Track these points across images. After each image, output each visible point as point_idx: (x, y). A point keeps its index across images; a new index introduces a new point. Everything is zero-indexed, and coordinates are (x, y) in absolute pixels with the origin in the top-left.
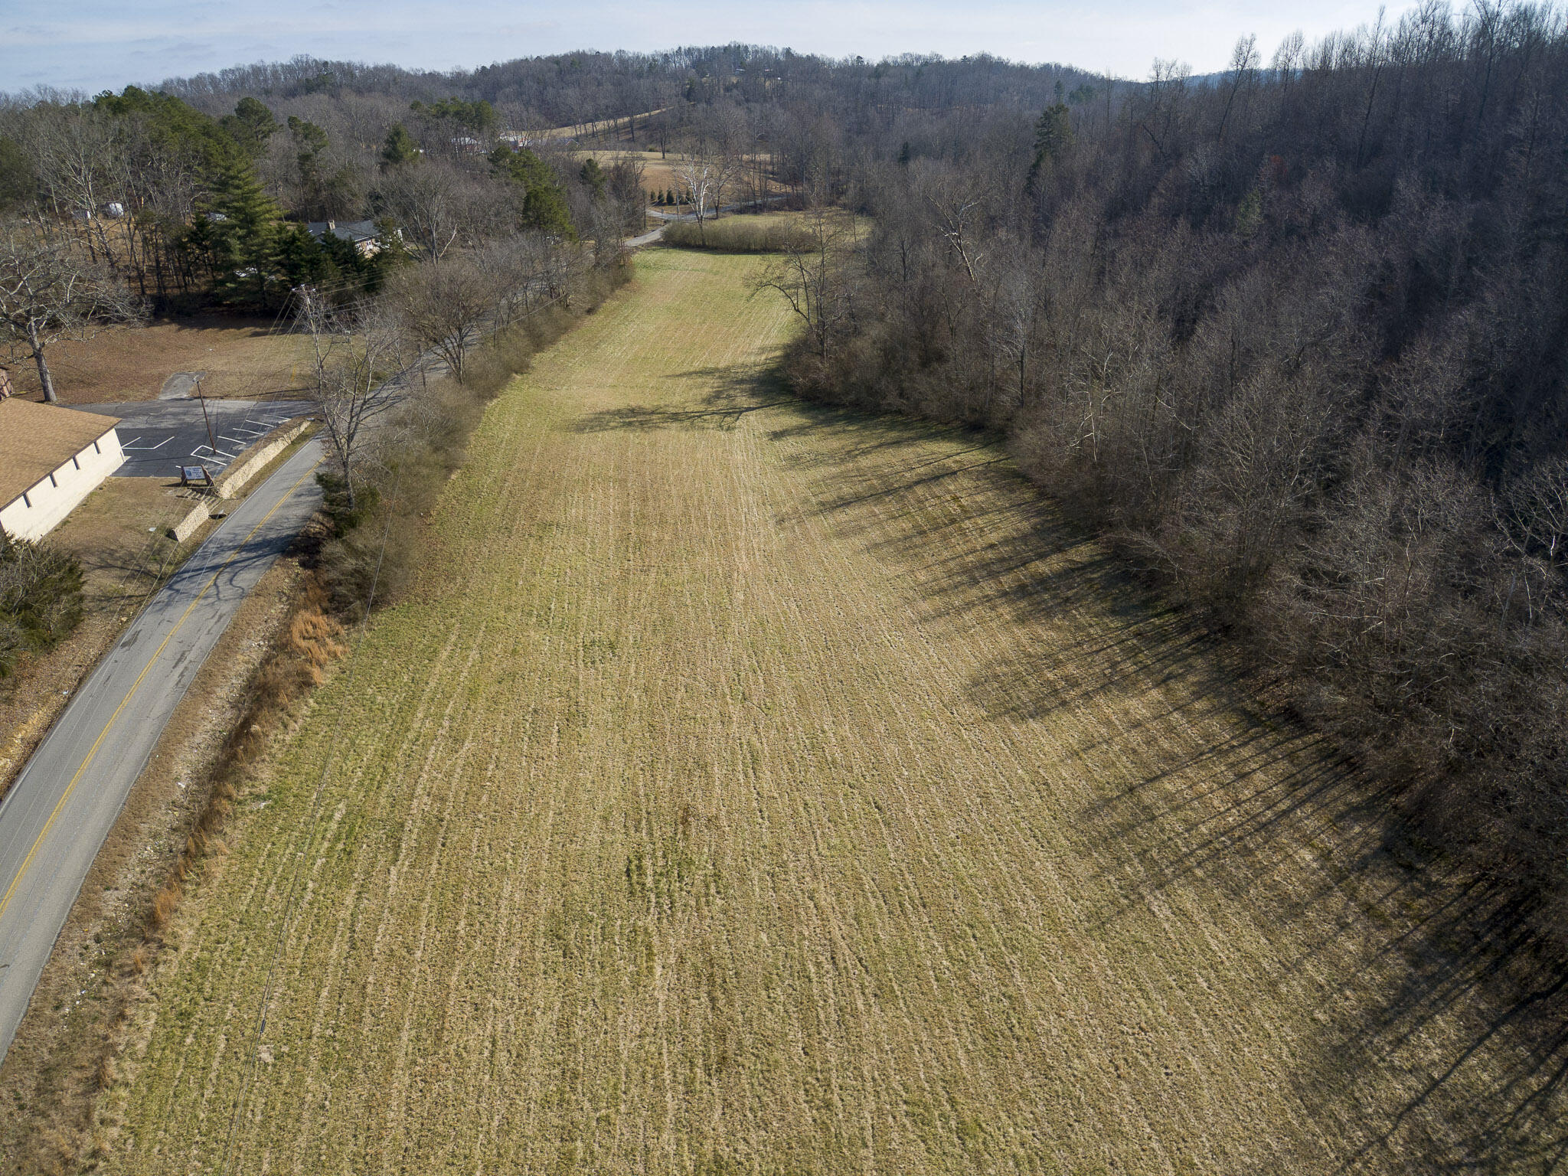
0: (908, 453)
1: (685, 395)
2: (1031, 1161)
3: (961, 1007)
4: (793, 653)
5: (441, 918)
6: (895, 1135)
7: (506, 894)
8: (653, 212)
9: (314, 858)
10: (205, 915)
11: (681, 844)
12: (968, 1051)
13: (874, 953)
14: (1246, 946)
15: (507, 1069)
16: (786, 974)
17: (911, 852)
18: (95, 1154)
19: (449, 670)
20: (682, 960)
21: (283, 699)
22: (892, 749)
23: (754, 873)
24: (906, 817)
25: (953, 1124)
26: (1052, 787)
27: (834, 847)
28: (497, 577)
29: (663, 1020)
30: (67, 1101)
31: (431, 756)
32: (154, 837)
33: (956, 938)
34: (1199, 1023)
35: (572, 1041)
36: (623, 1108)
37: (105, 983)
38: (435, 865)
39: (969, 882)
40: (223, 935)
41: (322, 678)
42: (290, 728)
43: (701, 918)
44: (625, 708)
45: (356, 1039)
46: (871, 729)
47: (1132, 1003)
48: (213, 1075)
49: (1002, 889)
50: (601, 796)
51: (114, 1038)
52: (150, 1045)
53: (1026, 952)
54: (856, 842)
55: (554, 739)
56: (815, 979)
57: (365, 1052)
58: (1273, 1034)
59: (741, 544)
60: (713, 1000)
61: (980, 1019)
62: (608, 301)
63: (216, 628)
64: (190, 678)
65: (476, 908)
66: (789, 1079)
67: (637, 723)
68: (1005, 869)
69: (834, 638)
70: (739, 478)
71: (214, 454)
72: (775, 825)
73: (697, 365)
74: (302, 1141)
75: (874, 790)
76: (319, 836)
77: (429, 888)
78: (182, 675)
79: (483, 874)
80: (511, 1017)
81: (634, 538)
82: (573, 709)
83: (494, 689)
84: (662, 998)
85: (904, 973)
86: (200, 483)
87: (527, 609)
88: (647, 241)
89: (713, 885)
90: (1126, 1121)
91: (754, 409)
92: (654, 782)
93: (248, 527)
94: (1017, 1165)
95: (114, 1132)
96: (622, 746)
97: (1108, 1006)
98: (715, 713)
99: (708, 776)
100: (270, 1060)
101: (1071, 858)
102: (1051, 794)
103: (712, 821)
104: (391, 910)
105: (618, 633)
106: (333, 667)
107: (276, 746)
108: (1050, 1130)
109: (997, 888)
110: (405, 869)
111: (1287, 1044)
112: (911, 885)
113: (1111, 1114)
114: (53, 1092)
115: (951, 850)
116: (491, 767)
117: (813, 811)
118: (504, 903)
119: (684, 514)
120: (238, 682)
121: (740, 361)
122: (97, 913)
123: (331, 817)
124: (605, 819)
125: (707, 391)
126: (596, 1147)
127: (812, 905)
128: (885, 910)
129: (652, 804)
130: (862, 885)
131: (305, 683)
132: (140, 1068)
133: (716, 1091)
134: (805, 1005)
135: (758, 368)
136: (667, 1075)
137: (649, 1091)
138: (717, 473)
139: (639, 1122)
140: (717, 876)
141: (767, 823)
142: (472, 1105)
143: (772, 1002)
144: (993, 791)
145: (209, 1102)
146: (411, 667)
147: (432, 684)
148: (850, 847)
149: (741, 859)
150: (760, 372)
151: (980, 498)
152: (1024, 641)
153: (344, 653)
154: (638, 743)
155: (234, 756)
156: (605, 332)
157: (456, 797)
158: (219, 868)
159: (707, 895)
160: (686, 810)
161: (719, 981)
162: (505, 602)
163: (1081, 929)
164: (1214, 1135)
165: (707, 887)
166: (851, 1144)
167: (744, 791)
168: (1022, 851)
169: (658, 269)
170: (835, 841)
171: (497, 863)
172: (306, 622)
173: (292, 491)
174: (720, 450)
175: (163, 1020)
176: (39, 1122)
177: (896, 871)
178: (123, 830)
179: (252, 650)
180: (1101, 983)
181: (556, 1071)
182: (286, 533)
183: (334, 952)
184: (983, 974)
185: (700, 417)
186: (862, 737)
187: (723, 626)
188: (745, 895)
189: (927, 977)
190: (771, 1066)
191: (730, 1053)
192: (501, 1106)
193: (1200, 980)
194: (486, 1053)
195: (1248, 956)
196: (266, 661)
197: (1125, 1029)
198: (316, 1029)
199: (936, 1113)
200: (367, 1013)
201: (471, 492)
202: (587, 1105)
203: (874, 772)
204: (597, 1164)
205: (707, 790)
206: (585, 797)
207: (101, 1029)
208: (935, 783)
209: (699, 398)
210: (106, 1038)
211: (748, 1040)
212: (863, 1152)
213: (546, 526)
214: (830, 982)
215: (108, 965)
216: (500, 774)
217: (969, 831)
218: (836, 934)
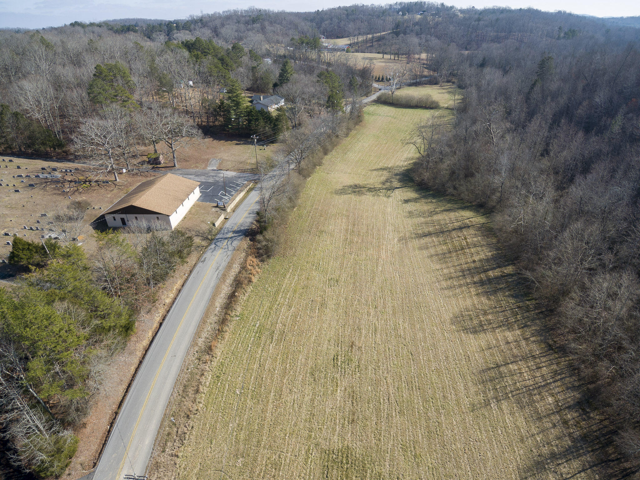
0: (453, 215)
1: (375, 180)
2: (433, 469)
3: (423, 422)
4: (394, 293)
5: (282, 363)
6: (396, 453)
7: (300, 359)
8: (375, 85)
9: (251, 337)
10: (223, 349)
11: (350, 354)
12: (422, 435)
13: (401, 400)
14: (518, 424)
15: (297, 409)
16: (374, 400)
17: (419, 371)
18: (197, 410)
19: (289, 282)
20: (346, 389)
21: (244, 286)
22: (420, 335)
23: (370, 368)
24: (420, 359)
25: (413, 454)
26: (470, 358)
27: (395, 364)
28: (305, 250)
29: (338, 405)
30: (190, 395)
31: (282, 311)
32: (211, 324)
33: (427, 401)
34: (494, 443)
35: (314, 405)
36: (325, 427)
37: (199, 364)
38: (282, 346)
39: (435, 385)
40: (227, 356)
41: (255, 280)
42: (245, 295)
43: (353, 378)
44: (339, 304)
45: (260, 392)
46: (415, 326)
47: (476, 433)
48: (225, 395)
49: (445, 389)
50: (329, 333)
51: (201, 380)
52: (210, 383)
53: (447, 410)
54: (402, 364)
55: (317, 312)
56: (382, 404)
57: (262, 396)
58: (516, 451)
59: (384, 247)
60: (353, 403)
61: (428, 427)
62: (353, 131)
63: (227, 260)
64: (220, 276)
65: (292, 361)
66: (370, 430)
67: (341, 310)
68: (447, 383)
69: (409, 290)
70: (388, 218)
71: (225, 195)
72: (378, 354)
73: (381, 165)
74: (246, 416)
75: (411, 348)
76: (252, 331)
77: (280, 352)
78: (218, 274)
79: (294, 351)
80: (299, 395)
81: (349, 240)
82: (323, 302)
83: (301, 291)
84: (339, 399)
85: (409, 408)
86: (222, 207)
87: (313, 263)
88: (371, 100)
89: (357, 369)
90: (463, 465)
91: (399, 188)
92: (344, 331)
93: (236, 224)
94: (429, 469)
95: (201, 405)
96: (336, 317)
97: (468, 432)
98: (366, 311)
99: (361, 333)
100: (239, 394)
101: (470, 384)
102: (469, 361)
103: (360, 348)
104: (270, 357)
105: (339, 276)
106: (257, 276)
107: (242, 300)
108: (440, 462)
109: (443, 388)
110: (274, 345)
111: (520, 456)
112: (417, 382)
113: (459, 462)
114: (187, 392)
115: (432, 373)
116: (299, 317)
117: (391, 351)
118: (299, 361)
119: (367, 232)
120: (232, 278)
121: (397, 164)
122: (197, 344)
123: (255, 325)
124: (329, 341)
125: (383, 178)
126: (317, 435)
127: (385, 381)
128: (407, 388)
129: (343, 339)
130: (401, 378)
131: (250, 281)
132: (207, 389)
133: (350, 429)
134: (378, 411)
135: (403, 168)
136: (338, 421)
137: (333, 424)
138: (380, 216)
139: (329, 431)
140: (359, 366)
141: (376, 352)
142: (287, 417)
143: (369, 407)
144: (450, 356)
145: (224, 402)
146: (278, 279)
147: (284, 286)
148: (400, 365)
149: (366, 362)
150: (404, 170)
151: (475, 239)
152: (476, 302)
153: (260, 272)
154: (341, 317)
155: (231, 303)
156: (350, 146)
157: (289, 325)
158: (227, 336)
159: (355, 371)
160: (353, 343)
161: (355, 398)
162: (306, 260)
163: (466, 407)
164: (488, 475)
165: (355, 369)
166: (384, 451)
167: (371, 340)
168: (454, 378)
169: (373, 115)
170: (396, 363)
171: (298, 348)
172: (251, 260)
173: (248, 212)
174: (383, 206)
175: (212, 378)
176: (183, 399)
177: (413, 376)
178: (203, 321)
179: (236, 268)
180: (468, 425)
181: (309, 413)
182: (246, 228)
183: (255, 366)
184: (432, 414)
185: (379, 190)
186: (411, 328)
187: (373, 278)
188: (366, 374)
189: (415, 411)
190: (366, 426)
191: (355, 419)
192: (295, 419)
193: (499, 431)
194: (292, 404)
195: (517, 427)
196: (240, 272)
197: (471, 440)
198: (250, 387)
199: (409, 450)
200: (263, 386)
201: (300, 216)
202: (316, 424)
203: (413, 342)
204: (317, 440)
205: (360, 337)
206: (324, 333)
207: (198, 377)
208: (432, 350)
209: (379, 181)
210: (199, 380)
211: (361, 417)
212: (387, 455)
213: (322, 232)
214: (386, 406)
215: (199, 359)
216: (301, 320)
217: (439, 368)
218: (391, 392)
